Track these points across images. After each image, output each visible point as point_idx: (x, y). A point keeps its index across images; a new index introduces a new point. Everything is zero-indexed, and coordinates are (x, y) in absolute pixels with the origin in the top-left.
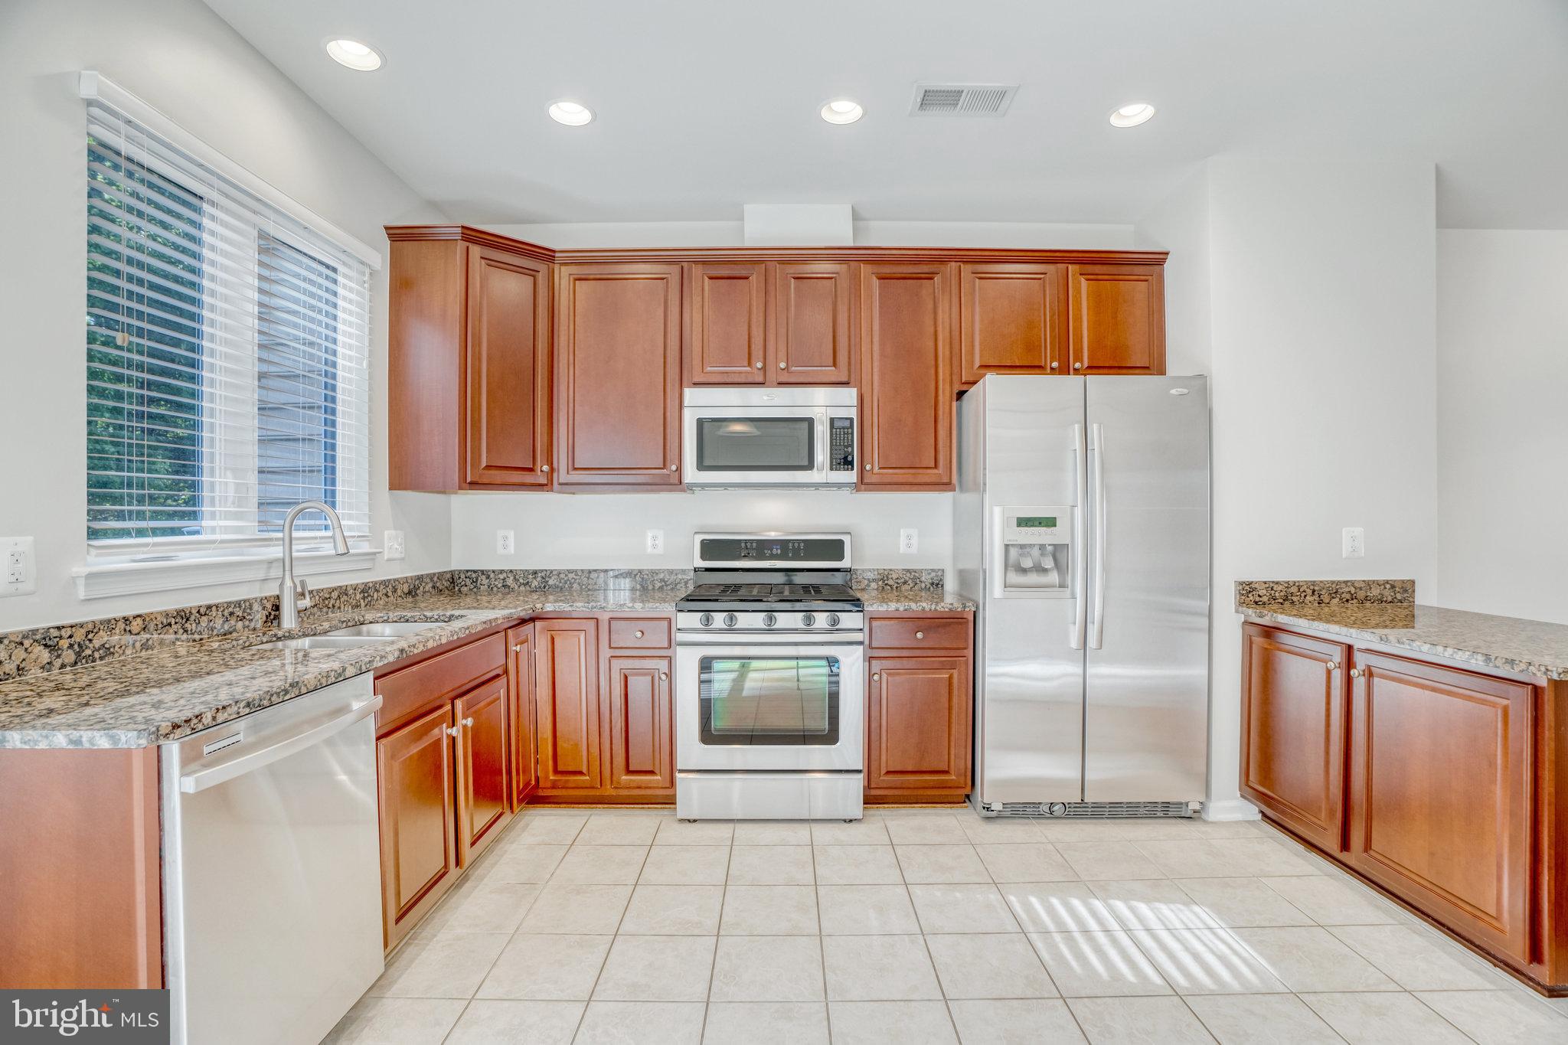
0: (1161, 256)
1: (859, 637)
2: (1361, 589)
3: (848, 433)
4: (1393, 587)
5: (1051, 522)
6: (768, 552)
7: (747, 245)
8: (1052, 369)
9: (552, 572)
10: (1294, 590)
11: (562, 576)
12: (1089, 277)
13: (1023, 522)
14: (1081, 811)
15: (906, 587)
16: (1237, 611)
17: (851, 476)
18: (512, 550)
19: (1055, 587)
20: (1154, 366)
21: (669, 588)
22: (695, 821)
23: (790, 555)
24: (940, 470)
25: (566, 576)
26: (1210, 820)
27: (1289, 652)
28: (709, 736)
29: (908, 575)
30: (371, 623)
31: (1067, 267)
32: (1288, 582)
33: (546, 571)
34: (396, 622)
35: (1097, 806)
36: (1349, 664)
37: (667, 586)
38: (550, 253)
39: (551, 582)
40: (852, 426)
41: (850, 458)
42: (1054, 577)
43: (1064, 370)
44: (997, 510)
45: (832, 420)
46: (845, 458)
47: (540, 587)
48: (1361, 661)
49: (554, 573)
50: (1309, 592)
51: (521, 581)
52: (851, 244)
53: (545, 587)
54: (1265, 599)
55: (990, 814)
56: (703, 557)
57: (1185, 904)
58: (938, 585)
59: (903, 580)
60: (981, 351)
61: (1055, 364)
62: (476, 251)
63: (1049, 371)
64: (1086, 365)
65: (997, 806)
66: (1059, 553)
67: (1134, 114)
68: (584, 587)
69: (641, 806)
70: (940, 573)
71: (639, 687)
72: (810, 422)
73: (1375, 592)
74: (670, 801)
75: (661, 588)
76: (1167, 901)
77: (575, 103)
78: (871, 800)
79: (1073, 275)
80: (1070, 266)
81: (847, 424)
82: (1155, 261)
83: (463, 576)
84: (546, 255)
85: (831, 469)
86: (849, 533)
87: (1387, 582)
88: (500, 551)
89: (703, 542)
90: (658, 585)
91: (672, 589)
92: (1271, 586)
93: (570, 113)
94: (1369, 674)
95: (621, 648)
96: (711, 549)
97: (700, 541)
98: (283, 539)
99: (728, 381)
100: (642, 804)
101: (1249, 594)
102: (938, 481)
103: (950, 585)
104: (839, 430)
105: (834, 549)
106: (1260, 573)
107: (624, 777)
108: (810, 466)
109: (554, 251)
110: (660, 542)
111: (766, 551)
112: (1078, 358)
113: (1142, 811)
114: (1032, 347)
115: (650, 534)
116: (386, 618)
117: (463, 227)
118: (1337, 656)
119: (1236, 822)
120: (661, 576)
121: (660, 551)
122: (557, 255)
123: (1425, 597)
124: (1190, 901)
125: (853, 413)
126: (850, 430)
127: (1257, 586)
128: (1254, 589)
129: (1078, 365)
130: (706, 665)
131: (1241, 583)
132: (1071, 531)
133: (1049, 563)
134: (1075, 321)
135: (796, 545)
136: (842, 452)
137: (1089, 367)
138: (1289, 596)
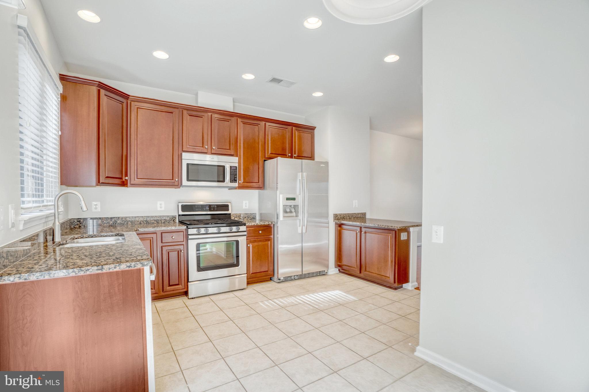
0: (315, 128)
1: (245, 233)
2: (357, 215)
3: (235, 171)
4: (362, 214)
5: (294, 199)
6: (205, 209)
7: (199, 106)
8: (289, 156)
9: (119, 218)
10: (345, 215)
11: (123, 219)
12: (298, 131)
13: (288, 199)
14: (302, 277)
15: (246, 219)
16: (334, 221)
17: (236, 185)
18: (99, 210)
19: (294, 217)
20: (311, 157)
21: (167, 222)
22: (194, 298)
23: (212, 209)
24: (260, 183)
25: (125, 219)
26: (329, 274)
27: (345, 230)
28: (200, 269)
29: (246, 215)
30: (76, 239)
31: (292, 128)
32: (344, 214)
33: (116, 217)
34: (87, 238)
35: (305, 275)
36: (361, 231)
37: (166, 221)
38: (128, 96)
39: (118, 222)
40: (236, 169)
41: (236, 179)
42: (294, 214)
43: (291, 157)
44: (281, 196)
45: (231, 167)
46: (235, 179)
47: (114, 224)
48: (364, 230)
49: (120, 218)
50: (348, 216)
51: (105, 222)
52: (232, 111)
53: (116, 224)
54: (339, 218)
55: (280, 281)
56: (183, 211)
57: (333, 291)
58: (254, 218)
59: (245, 217)
60: (271, 149)
61: (290, 155)
62: (103, 92)
63: (288, 156)
64: (297, 156)
65: (282, 278)
66: (296, 207)
67: (318, 94)
68: (133, 223)
69: (171, 298)
70: (255, 214)
71: (174, 256)
72: (224, 167)
73: (359, 216)
74: (186, 293)
75: (164, 222)
76: (330, 291)
77: (164, 52)
78: (248, 283)
79: (294, 130)
80: (293, 127)
81: (235, 168)
82: (313, 129)
83: (76, 221)
84: (126, 96)
85: (230, 182)
86: (230, 202)
87: (361, 213)
88: (94, 210)
89: (182, 206)
90: (163, 221)
91: (168, 223)
92: (340, 215)
93: (161, 55)
94: (365, 233)
95: (167, 243)
96: (185, 208)
97: (181, 205)
98: (54, 205)
99: (195, 151)
100: (171, 297)
101: (336, 217)
102: (259, 186)
103: (258, 218)
104: (233, 170)
105: (225, 207)
106: (338, 212)
107: (168, 288)
108: (223, 181)
109: (129, 96)
110: (163, 206)
111: (204, 208)
112: (295, 154)
113: (315, 275)
114: (284, 149)
115: (159, 203)
116: (82, 237)
117: (99, 82)
118: (358, 229)
119: (334, 274)
120: (164, 218)
121: (163, 209)
122: (130, 97)
123: (368, 216)
124: (334, 290)
125: (237, 165)
126: (236, 170)
127: (338, 215)
128: (337, 216)
129: (295, 155)
130: (198, 246)
131: (335, 214)
132: (299, 201)
133: (293, 210)
134: (294, 143)
135: (214, 206)
136: (234, 177)
137: (298, 156)
138: (344, 217)
